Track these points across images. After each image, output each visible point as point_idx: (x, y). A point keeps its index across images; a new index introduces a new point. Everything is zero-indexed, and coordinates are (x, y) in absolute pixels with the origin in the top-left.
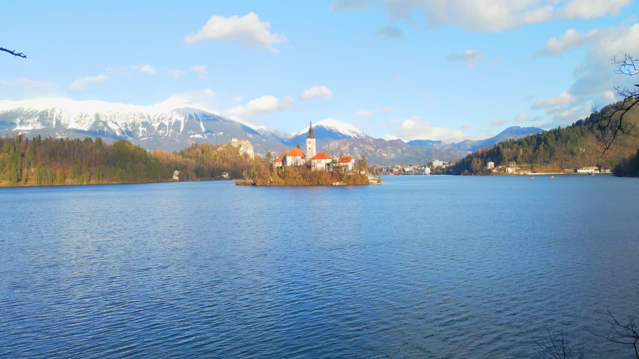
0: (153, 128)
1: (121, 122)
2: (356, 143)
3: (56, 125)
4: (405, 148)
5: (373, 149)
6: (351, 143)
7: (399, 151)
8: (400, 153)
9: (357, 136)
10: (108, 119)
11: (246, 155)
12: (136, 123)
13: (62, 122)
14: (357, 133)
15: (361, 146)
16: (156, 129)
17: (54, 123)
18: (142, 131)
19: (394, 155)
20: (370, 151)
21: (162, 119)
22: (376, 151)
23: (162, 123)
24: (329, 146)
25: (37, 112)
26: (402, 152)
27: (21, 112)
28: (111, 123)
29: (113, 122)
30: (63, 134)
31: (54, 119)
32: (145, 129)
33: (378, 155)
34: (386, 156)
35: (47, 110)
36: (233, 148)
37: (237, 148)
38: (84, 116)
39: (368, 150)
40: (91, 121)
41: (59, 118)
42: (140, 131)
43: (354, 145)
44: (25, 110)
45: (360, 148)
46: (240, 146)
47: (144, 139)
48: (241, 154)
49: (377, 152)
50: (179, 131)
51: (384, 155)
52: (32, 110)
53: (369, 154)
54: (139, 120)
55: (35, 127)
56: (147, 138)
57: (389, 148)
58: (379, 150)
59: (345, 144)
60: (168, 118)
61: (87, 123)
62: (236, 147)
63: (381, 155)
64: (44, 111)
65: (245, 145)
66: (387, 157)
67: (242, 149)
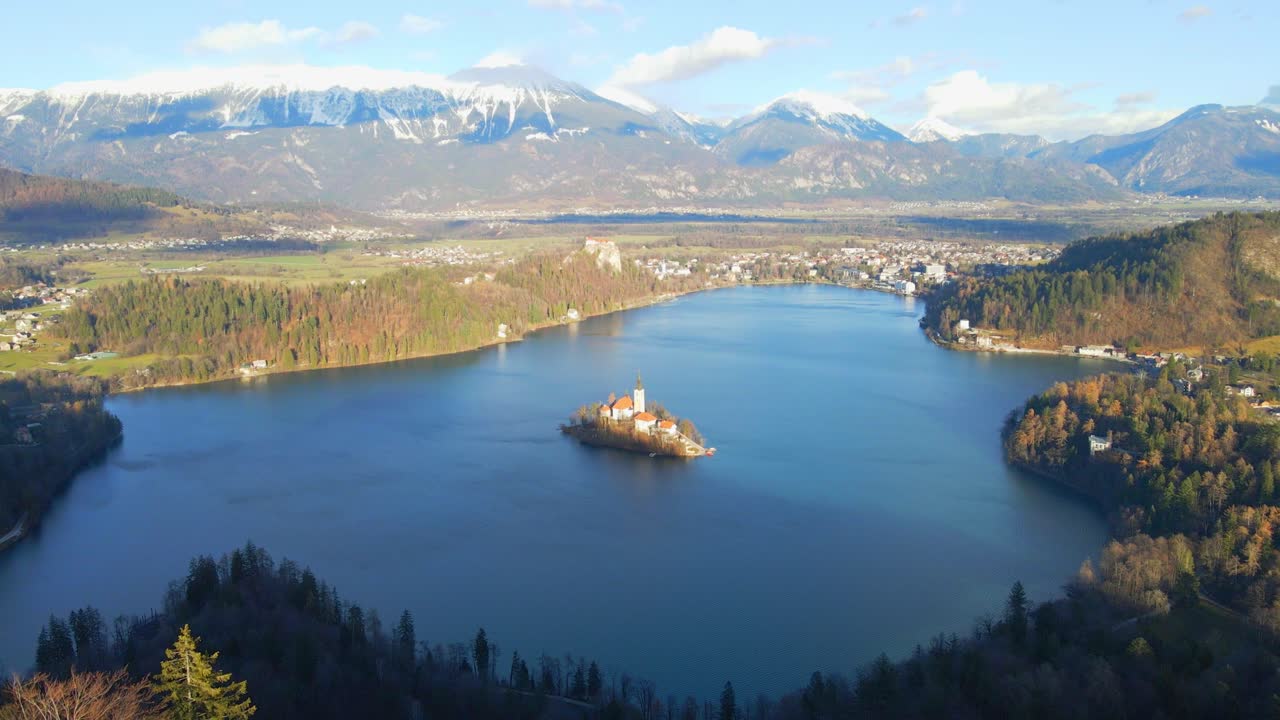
0: (459, 120)
1: (401, 110)
2: (848, 152)
3: (290, 116)
4: (948, 162)
5: (882, 165)
6: (838, 153)
7: (937, 168)
8: (938, 172)
9: (859, 126)
10: (379, 103)
11: (607, 266)
12: (429, 108)
13: (300, 110)
14: (859, 120)
15: (859, 158)
16: (464, 121)
17: (287, 113)
18: (440, 127)
19: (925, 178)
20: (876, 169)
21: (476, 101)
22: (888, 168)
23: (475, 110)
24: (792, 159)
25: (256, 91)
26: (942, 171)
27: (230, 92)
28: (385, 111)
29: (386, 109)
30: (303, 136)
31: (286, 106)
32: (445, 123)
33: (890, 176)
34: (908, 178)
35: (272, 88)
36: (588, 256)
37: (594, 254)
38: (336, 97)
39: (870, 166)
40: (349, 108)
41: (294, 104)
42: (437, 126)
43: (843, 158)
44: (235, 88)
45: (855, 163)
46: (599, 251)
47: (443, 142)
48: (600, 264)
49: (890, 171)
50: (507, 127)
51: (903, 176)
52: (248, 87)
53: (874, 176)
54: (433, 103)
55: (255, 121)
56: (447, 141)
57: (917, 161)
58: (893, 168)
59: (825, 155)
60: (486, 100)
61: (343, 113)
62: (592, 252)
63: (896, 176)
64: (268, 90)
65: (606, 250)
66: (909, 181)
67: (601, 256)
